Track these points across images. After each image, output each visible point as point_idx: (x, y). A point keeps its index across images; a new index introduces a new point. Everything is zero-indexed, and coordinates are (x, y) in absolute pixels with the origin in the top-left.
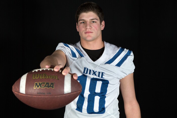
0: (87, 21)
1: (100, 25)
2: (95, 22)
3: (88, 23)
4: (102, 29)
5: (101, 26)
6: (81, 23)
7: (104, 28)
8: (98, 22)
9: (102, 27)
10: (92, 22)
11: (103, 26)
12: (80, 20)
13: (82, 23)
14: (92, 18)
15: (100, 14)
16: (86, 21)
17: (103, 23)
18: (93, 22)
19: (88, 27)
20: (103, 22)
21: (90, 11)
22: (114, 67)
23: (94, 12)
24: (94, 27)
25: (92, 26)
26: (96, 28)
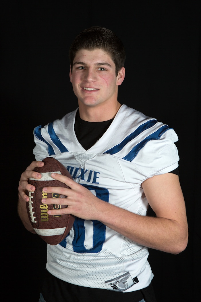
0: (90, 67)
1: (115, 76)
2: (106, 70)
3: (92, 70)
4: (118, 83)
6: (78, 68)
7: (122, 81)
8: (112, 70)
9: (119, 80)
10: (99, 69)
11: (121, 77)
12: (75, 63)
13: (80, 68)
14: (99, 61)
15: (118, 54)
16: (88, 66)
17: (122, 72)
18: (102, 69)
19: (90, 79)
20: (121, 70)
21: (97, 48)
22: (119, 161)
23: (105, 50)
24: (103, 79)
25: (99, 77)
26: (107, 81)
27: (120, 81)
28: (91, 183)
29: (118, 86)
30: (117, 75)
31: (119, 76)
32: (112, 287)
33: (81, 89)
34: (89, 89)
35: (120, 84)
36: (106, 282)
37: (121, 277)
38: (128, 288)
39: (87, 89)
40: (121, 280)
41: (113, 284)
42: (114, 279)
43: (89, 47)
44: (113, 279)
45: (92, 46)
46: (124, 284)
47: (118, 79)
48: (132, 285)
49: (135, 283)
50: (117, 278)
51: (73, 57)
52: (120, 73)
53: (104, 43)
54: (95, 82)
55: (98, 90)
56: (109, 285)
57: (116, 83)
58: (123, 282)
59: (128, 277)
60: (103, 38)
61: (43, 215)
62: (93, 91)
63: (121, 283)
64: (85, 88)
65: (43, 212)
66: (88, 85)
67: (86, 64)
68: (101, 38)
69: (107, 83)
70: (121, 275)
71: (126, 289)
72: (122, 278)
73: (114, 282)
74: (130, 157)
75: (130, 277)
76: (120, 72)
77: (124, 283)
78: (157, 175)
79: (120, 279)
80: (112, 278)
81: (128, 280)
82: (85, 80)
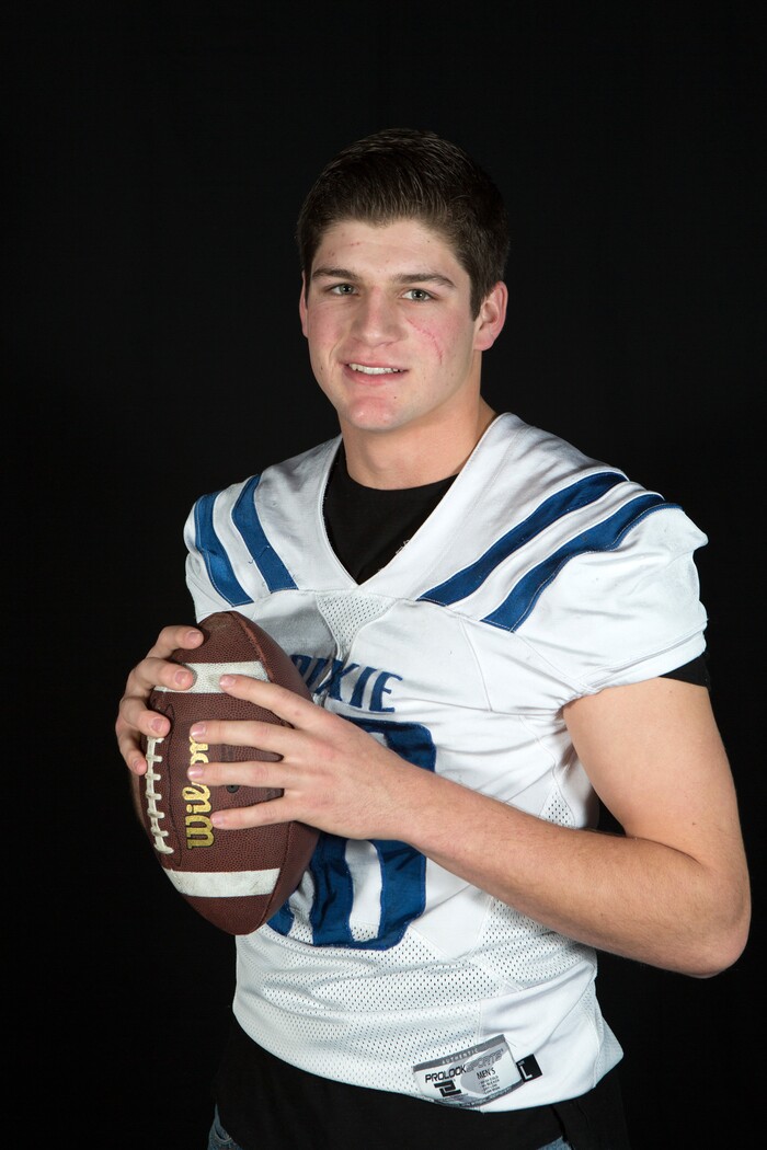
0: (372, 288)
1: (468, 320)
2: (434, 298)
3: (377, 301)
4: (480, 341)
5: (479, 322)
6: (329, 290)
7: (496, 334)
8: (457, 297)
9: (486, 330)
10: (409, 295)
11: (492, 320)
12: (320, 272)
13: (337, 291)
14: (409, 268)
15: (479, 236)
16: (366, 283)
17: (497, 300)
18: (419, 294)
19: (373, 334)
20: (493, 296)
21: (402, 215)
22: (470, 631)
23: (432, 221)
24: (424, 331)
25: (406, 326)
26: (436, 339)
27: (487, 333)
28: (364, 712)
29: (483, 352)
30: (475, 312)
31: (484, 315)
32: (436, 1086)
33: (339, 369)
34: (368, 370)
35: (488, 345)
36: (417, 1068)
37: (472, 1051)
38: (499, 1096)
39: (361, 368)
40: (474, 1064)
41: (441, 1076)
42: (449, 1057)
43: (369, 213)
44: (444, 1059)
45: (383, 210)
46: (481, 1080)
47: (481, 328)
48: (515, 1087)
49: (527, 1077)
50: (458, 1054)
51: (311, 246)
52: (487, 305)
53: (427, 198)
54: (391, 343)
55: (400, 372)
56: (428, 1078)
57: (471, 342)
58: (477, 1070)
59: (498, 1055)
60: (422, 179)
61: (193, 825)
62: (386, 375)
63: (473, 1074)
64: (354, 367)
65: (192, 814)
66: (365, 354)
67: (361, 278)
68: (415, 181)
69: (438, 348)
70: (472, 1045)
71: (488, 1100)
72: (475, 1057)
73: (445, 1068)
74: (508, 616)
75: (506, 1056)
76: (489, 302)
77: (481, 1075)
78: (615, 686)
79: (470, 1060)
80: (441, 1056)
81: (497, 1066)
82: (356, 335)
